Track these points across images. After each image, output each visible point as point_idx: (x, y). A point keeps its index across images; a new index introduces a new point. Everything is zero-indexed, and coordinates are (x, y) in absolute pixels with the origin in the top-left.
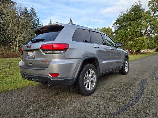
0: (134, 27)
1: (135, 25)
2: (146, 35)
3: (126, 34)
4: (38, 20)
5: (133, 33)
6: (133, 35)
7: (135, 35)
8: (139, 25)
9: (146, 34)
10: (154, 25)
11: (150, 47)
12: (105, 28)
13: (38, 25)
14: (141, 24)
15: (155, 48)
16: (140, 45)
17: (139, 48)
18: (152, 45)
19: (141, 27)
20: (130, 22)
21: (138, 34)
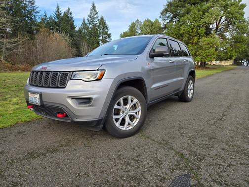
0: (195, 18)
1: (197, 13)
2: (218, 35)
3: (181, 31)
4: (33, 4)
5: (192, 29)
6: (192, 32)
7: (197, 32)
8: (204, 13)
9: (218, 33)
10: (232, 14)
11: (222, 56)
12: (149, 21)
13: (34, 14)
14: (208, 12)
15: (231, 59)
16: (203, 52)
17: (202, 58)
18: (226, 53)
19: (208, 16)
20: (189, 6)
21: (202, 31)
